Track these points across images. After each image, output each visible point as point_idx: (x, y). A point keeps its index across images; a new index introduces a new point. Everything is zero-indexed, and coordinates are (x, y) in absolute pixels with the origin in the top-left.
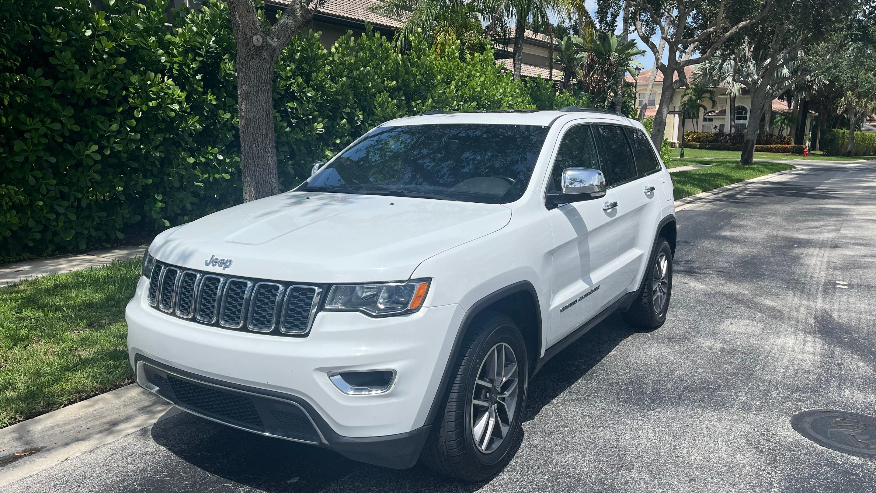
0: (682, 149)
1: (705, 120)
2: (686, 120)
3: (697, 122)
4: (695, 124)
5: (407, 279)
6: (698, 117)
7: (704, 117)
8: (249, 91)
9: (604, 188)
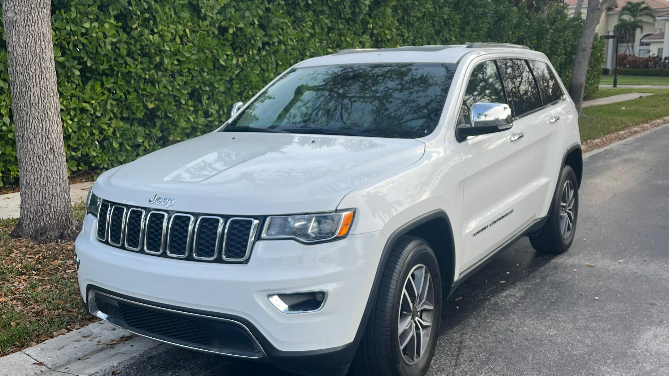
0: (616, 76)
1: (642, 44)
2: (620, 45)
3: (633, 47)
4: (630, 48)
5: (334, 209)
6: (634, 41)
7: (641, 42)
8: (15, 19)
9: (509, 121)
